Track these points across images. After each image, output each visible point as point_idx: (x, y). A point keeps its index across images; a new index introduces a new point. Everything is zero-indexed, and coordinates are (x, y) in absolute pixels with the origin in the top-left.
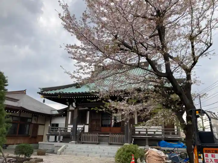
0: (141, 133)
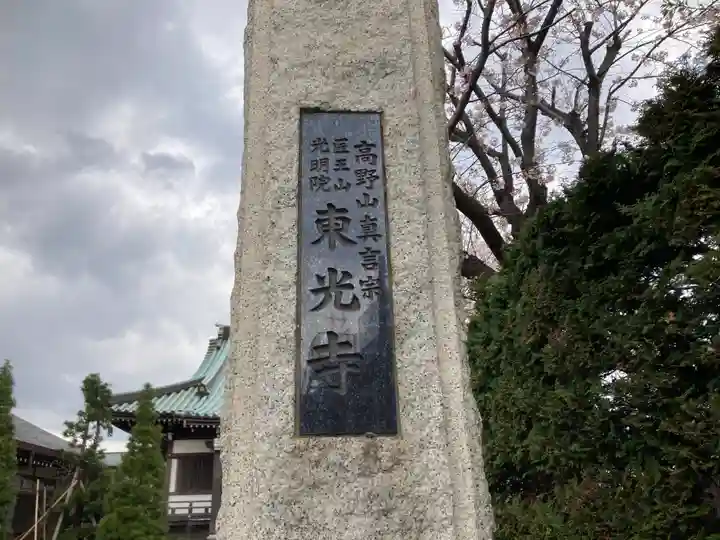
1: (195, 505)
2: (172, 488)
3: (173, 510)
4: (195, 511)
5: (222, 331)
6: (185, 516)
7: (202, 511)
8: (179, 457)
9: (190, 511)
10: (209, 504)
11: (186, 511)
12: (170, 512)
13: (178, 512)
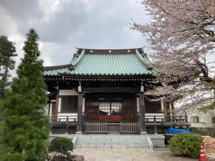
0: (149, 120)
1: (69, 117)
2: (59, 110)
3: (60, 120)
4: (69, 120)
5: (79, 50)
6: (65, 122)
7: (73, 120)
8: (62, 97)
9: (67, 120)
10: (77, 117)
11: (66, 120)
12: (58, 120)
13: (61, 120)
